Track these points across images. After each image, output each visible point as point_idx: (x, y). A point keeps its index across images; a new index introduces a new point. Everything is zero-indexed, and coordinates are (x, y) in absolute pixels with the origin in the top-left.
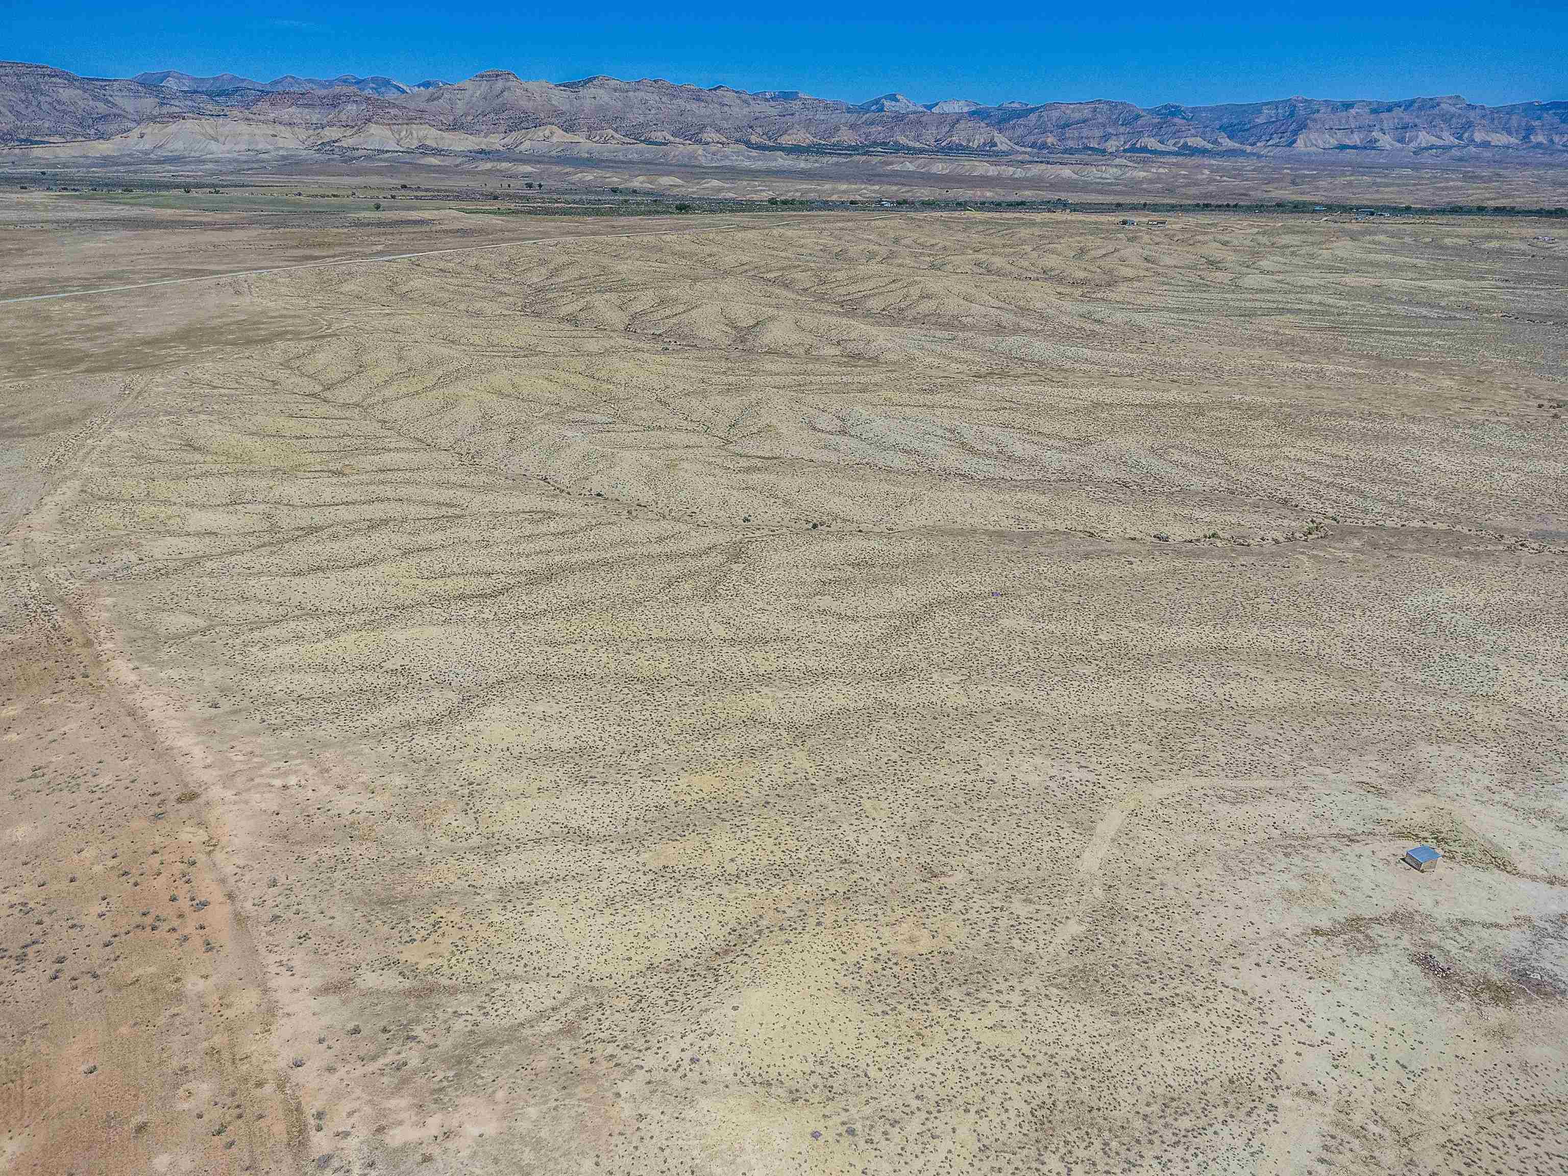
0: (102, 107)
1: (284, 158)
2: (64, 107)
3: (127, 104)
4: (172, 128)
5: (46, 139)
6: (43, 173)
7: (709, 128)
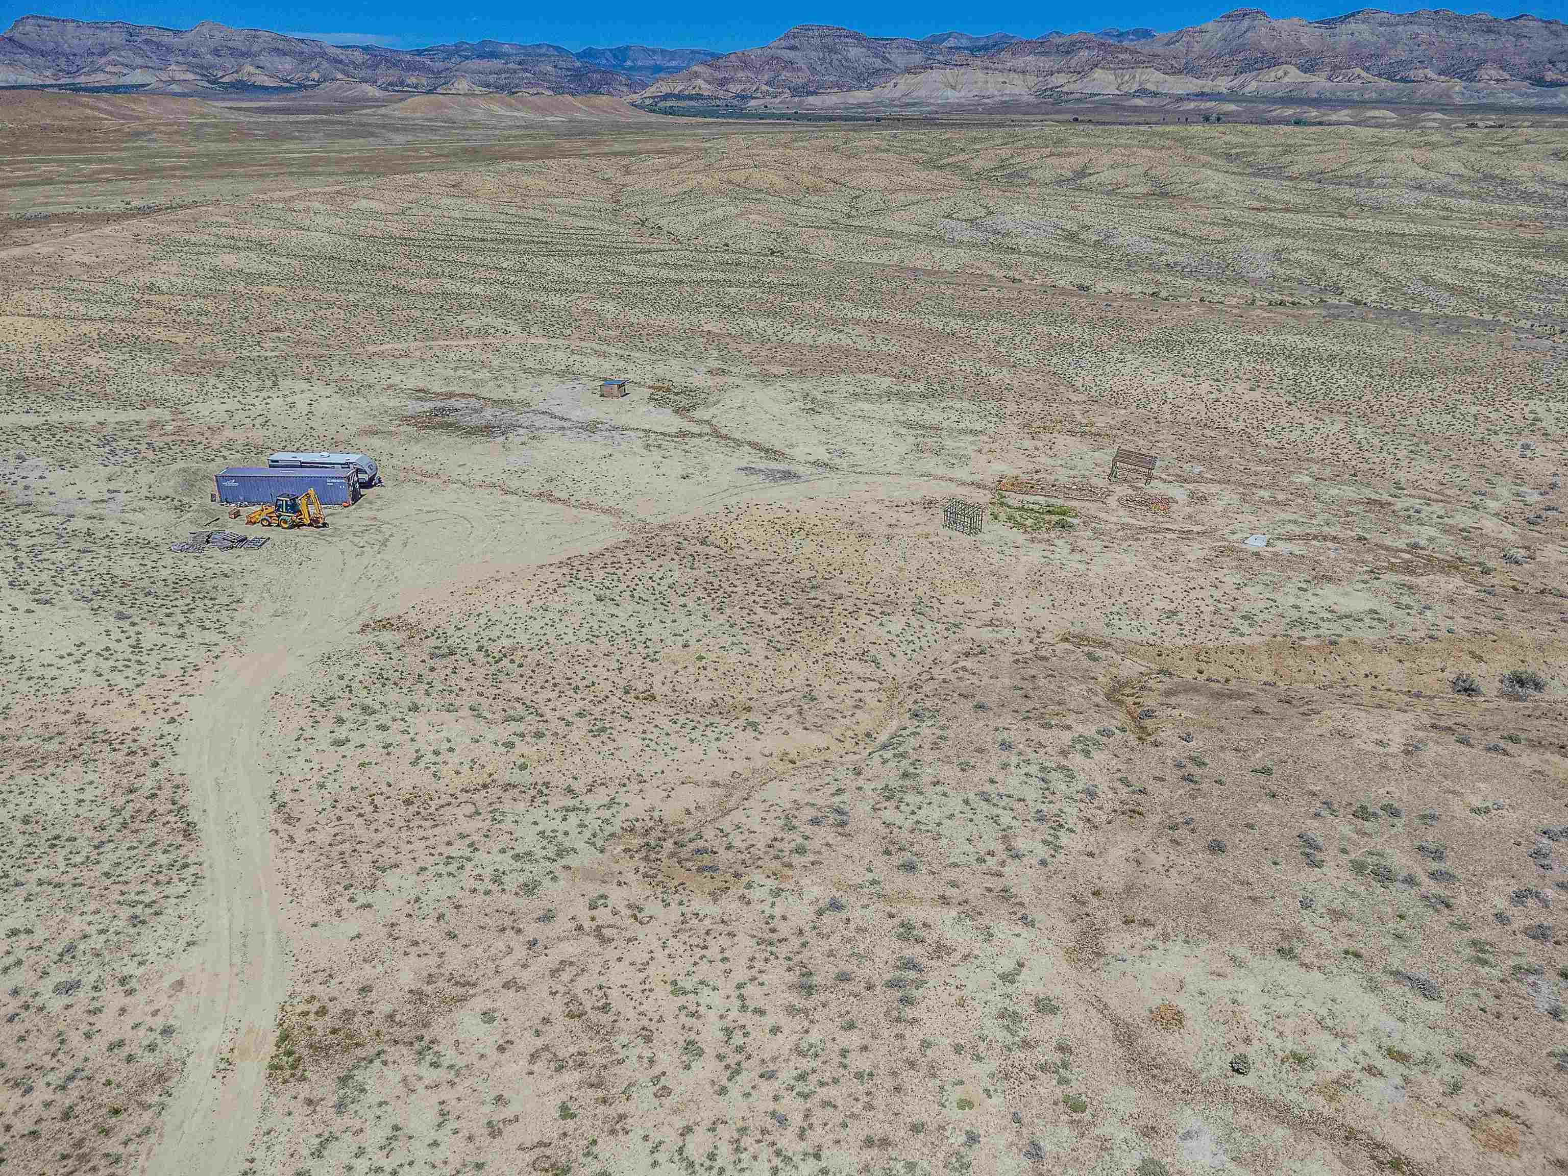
1: (1005, 101)
2: (849, 63)
3: (898, 59)
4: (921, 77)
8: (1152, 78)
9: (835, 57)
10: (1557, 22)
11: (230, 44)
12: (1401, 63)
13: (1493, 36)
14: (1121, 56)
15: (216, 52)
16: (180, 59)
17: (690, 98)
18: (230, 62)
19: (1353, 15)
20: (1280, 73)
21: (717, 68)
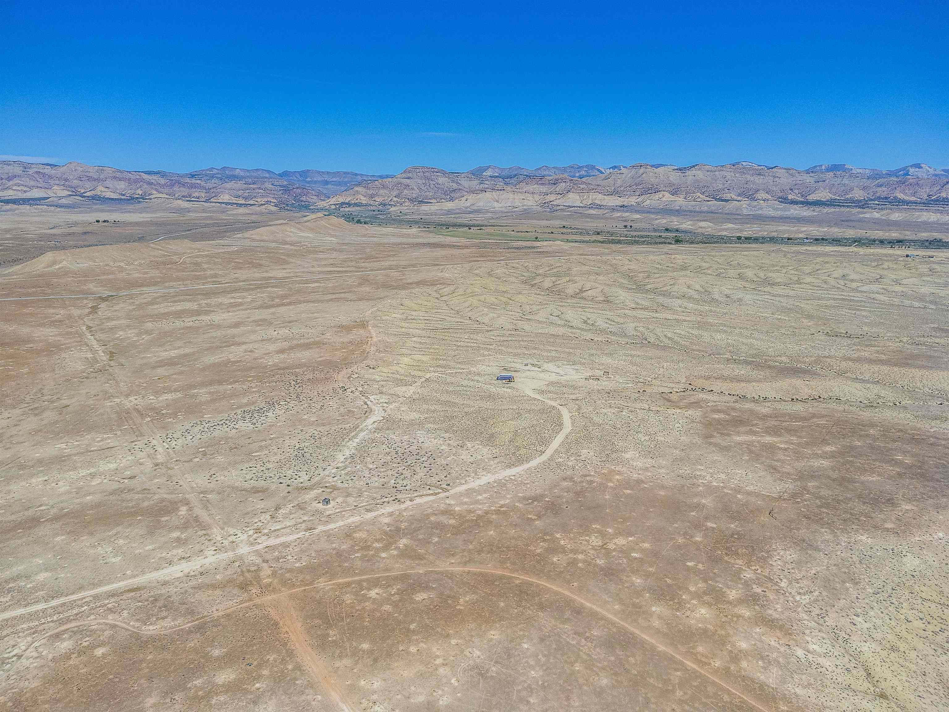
0: (455, 186)
1: (525, 210)
2: (439, 186)
3: (465, 183)
4: (480, 196)
5: (429, 201)
6: (421, 219)
7: (761, 191)
8: (598, 198)
9: (431, 182)
10: (793, 169)
11: (87, 174)
12: (718, 191)
13: (762, 177)
14: (582, 186)
15: (80, 178)
16: (57, 182)
17: (356, 205)
18: (88, 185)
19: (694, 166)
20: (661, 196)
21: (368, 188)
